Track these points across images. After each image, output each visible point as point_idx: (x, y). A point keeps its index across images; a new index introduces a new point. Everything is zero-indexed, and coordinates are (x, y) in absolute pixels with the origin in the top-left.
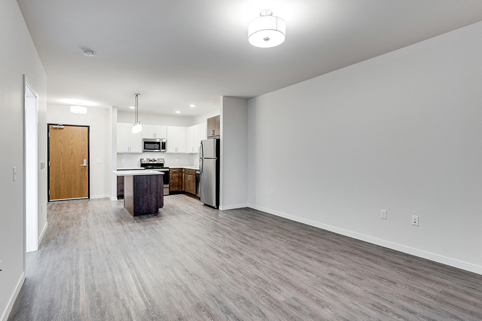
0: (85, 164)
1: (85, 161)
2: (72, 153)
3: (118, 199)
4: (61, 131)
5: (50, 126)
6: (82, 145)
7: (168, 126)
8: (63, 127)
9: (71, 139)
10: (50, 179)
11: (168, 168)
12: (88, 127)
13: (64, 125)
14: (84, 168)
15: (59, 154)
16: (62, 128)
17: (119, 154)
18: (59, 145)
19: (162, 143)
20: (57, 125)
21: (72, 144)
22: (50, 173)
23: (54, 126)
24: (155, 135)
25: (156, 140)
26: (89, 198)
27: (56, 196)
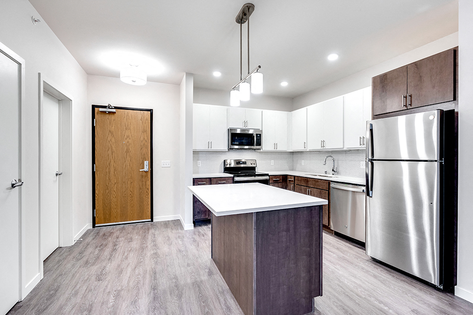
0: (146, 168)
1: (147, 163)
2: (128, 151)
3: (195, 226)
4: (112, 117)
5: (96, 109)
6: (142, 139)
7: (264, 111)
8: (114, 110)
9: (126, 129)
10: (96, 192)
11: (267, 175)
12: (151, 111)
13: (116, 108)
14: (144, 173)
15: (110, 152)
16: (114, 113)
17: (195, 153)
18: (109, 139)
19: (257, 135)
20: (105, 107)
21: (128, 137)
22: (97, 183)
23: (101, 109)
24: (245, 122)
25: (248, 130)
26: (152, 221)
27: (105, 219)
